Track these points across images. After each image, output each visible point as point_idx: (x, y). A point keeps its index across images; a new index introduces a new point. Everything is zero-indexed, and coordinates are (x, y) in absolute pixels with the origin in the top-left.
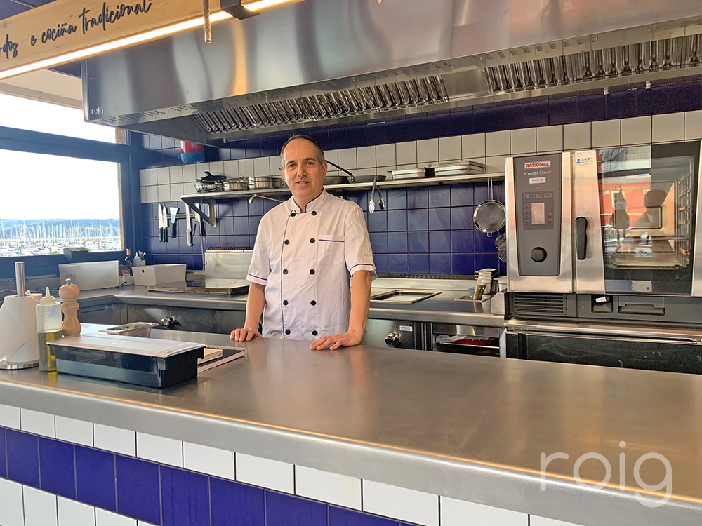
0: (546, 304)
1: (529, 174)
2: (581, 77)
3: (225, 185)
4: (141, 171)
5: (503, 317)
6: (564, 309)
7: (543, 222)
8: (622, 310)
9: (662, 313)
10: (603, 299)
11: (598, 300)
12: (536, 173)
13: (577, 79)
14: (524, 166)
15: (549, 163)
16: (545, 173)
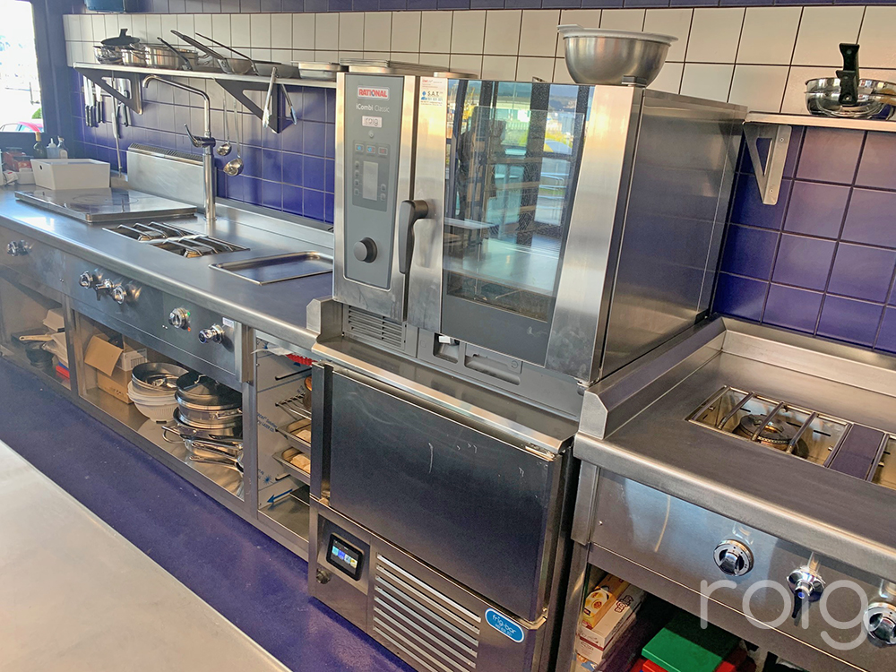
0: (383, 328)
1: (363, 108)
3: (123, 55)
4: (64, 16)
5: (315, 337)
6: (403, 341)
7: (374, 197)
8: (471, 362)
10: (447, 340)
11: (441, 339)
12: (370, 108)
14: (356, 93)
15: (387, 91)
16: (380, 109)
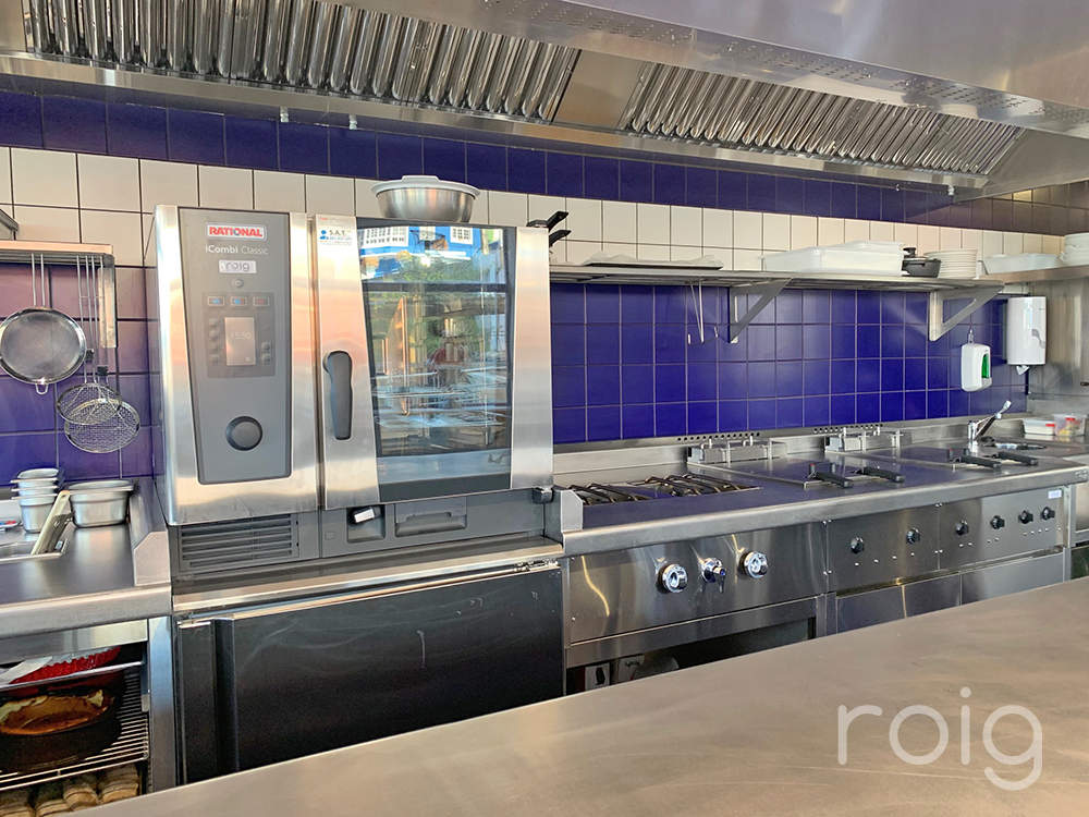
0: (255, 542)
1: (219, 250)
2: (246, 75)
5: (170, 589)
6: (294, 545)
7: (250, 360)
8: (401, 530)
9: (463, 524)
10: (369, 514)
11: (359, 517)
12: (232, 250)
13: (238, 79)
14: (203, 232)
15: (262, 232)
16: (255, 251)
